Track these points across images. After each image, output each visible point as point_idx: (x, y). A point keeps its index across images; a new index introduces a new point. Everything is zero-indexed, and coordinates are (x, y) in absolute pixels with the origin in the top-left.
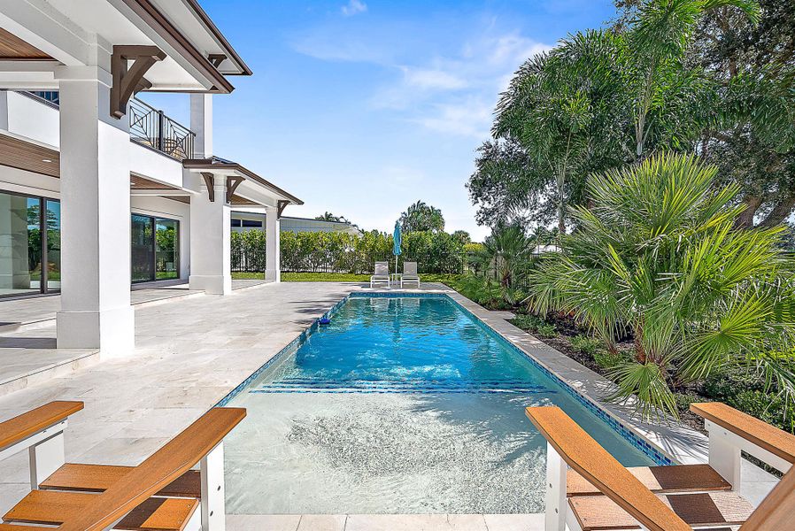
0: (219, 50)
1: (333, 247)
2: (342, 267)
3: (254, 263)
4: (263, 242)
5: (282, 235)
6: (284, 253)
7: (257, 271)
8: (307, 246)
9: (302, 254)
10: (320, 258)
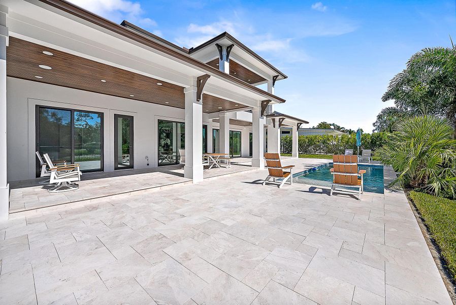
0: (276, 74)
1: (324, 142)
2: (329, 152)
3: (287, 149)
4: (291, 141)
5: (299, 137)
6: (300, 145)
7: (288, 153)
8: (311, 142)
9: (309, 146)
10: (317, 147)
